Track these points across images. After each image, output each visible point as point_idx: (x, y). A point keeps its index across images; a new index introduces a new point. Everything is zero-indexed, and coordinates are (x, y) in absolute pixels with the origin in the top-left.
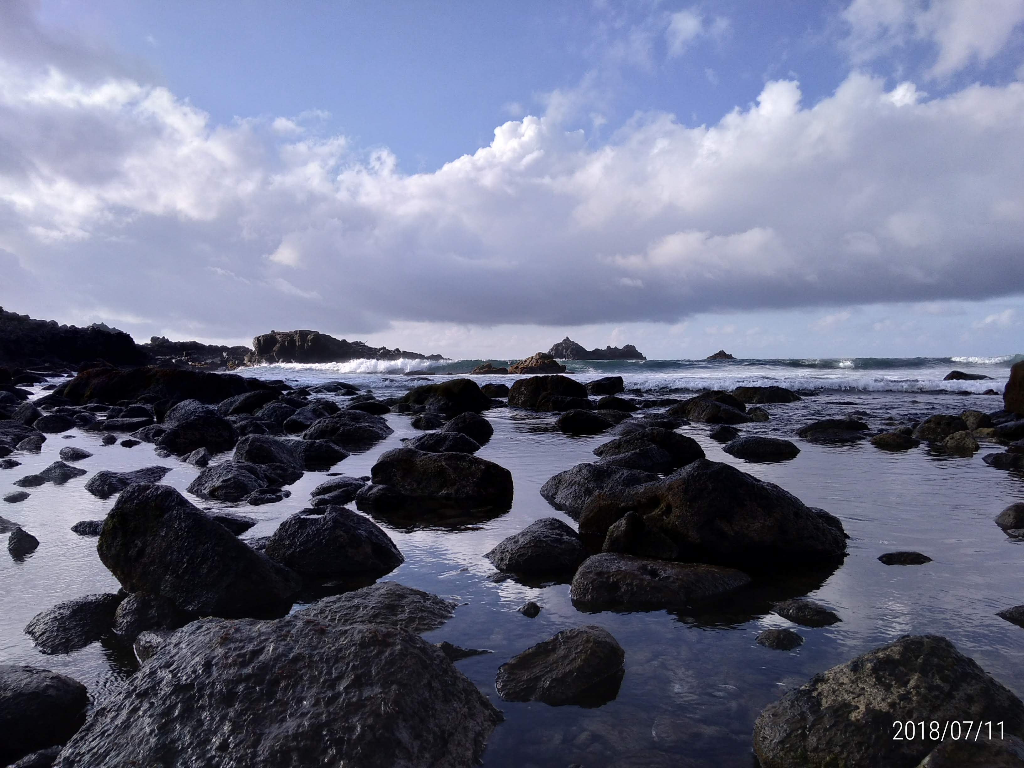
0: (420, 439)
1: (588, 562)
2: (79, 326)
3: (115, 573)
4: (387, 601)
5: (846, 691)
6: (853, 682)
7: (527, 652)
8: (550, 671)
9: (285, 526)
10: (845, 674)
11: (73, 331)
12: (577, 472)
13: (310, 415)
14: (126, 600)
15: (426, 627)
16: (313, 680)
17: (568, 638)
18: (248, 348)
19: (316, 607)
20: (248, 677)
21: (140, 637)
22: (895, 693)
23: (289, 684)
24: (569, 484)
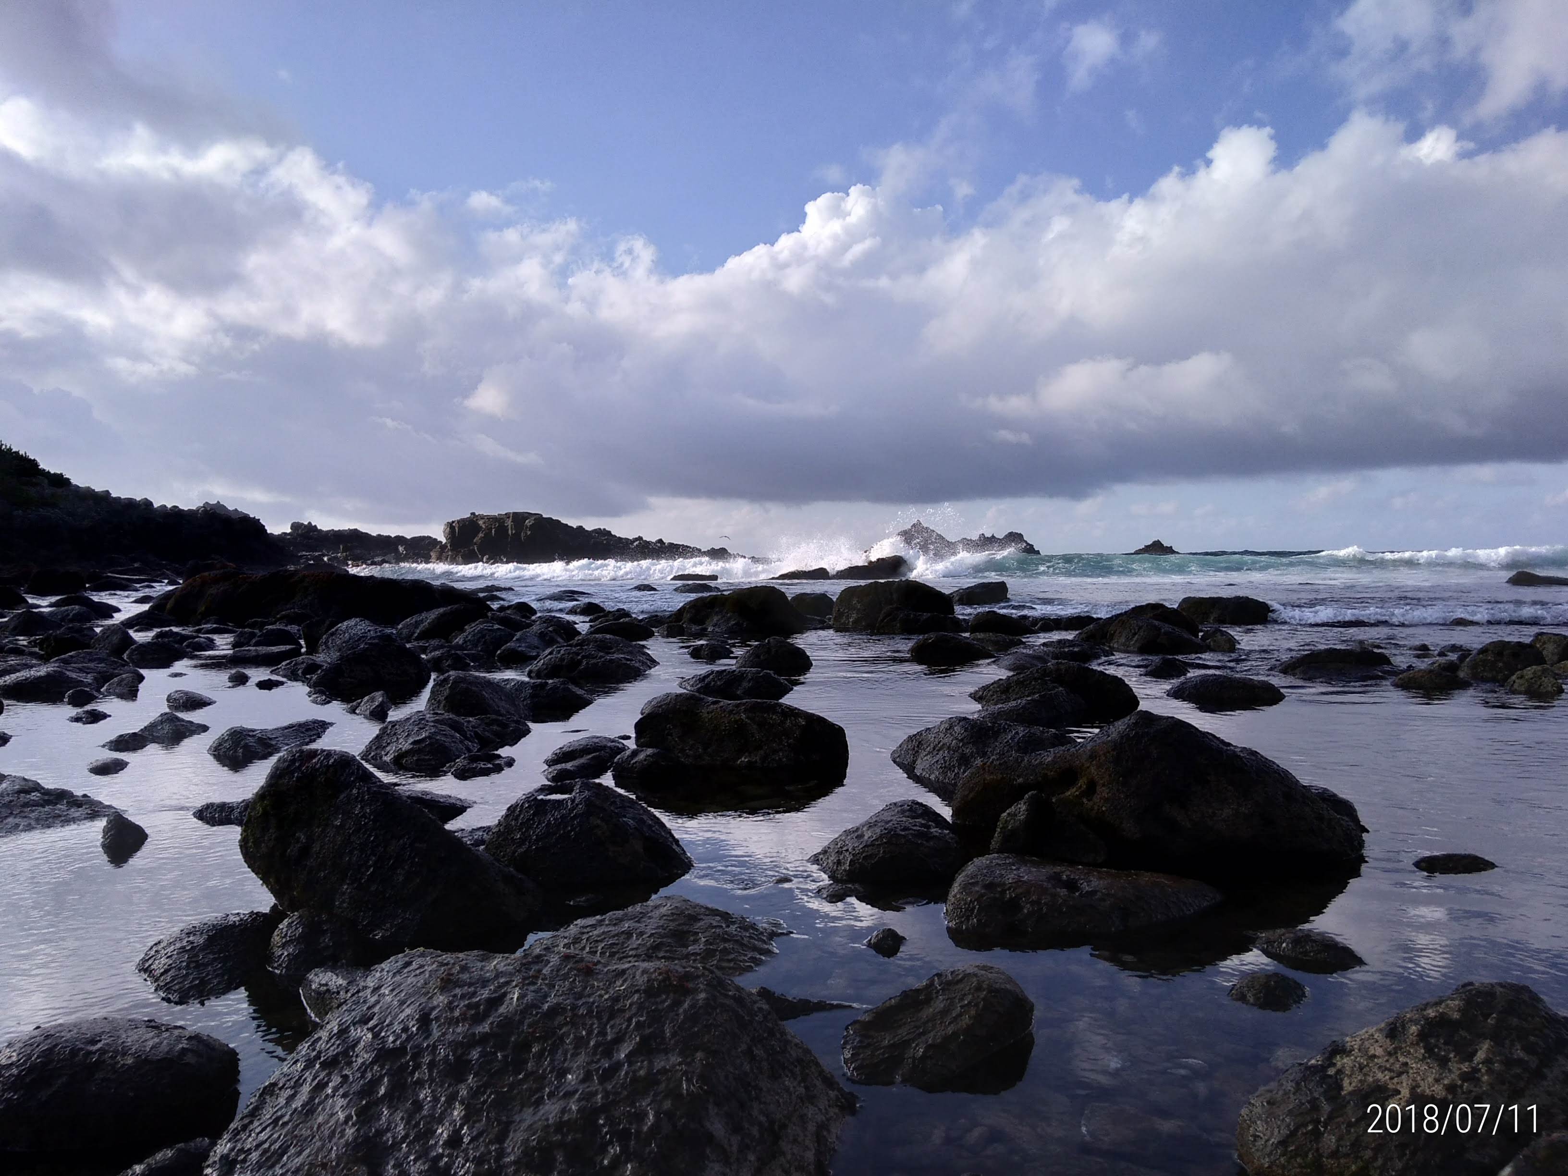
0: (702, 679)
1: (971, 868)
2: (184, 507)
3: (266, 881)
4: (672, 926)
5: (1380, 1067)
6: (1390, 1054)
7: (887, 1004)
8: (923, 1034)
9: (514, 811)
10: (1377, 1041)
11: (176, 514)
12: (947, 729)
13: (536, 641)
14: (286, 922)
15: (732, 965)
16: (580, 1043)
17: (949, 983)
18: (435, 539)
19: (567, 934)
20: (484, 1039)
21: (311, 976)
22: (1454, 1070)
23: (544, 1049)
24: (934, 749)
